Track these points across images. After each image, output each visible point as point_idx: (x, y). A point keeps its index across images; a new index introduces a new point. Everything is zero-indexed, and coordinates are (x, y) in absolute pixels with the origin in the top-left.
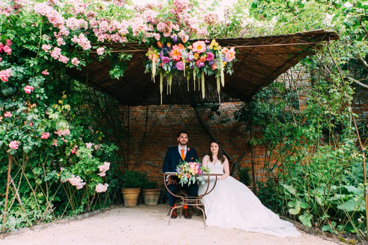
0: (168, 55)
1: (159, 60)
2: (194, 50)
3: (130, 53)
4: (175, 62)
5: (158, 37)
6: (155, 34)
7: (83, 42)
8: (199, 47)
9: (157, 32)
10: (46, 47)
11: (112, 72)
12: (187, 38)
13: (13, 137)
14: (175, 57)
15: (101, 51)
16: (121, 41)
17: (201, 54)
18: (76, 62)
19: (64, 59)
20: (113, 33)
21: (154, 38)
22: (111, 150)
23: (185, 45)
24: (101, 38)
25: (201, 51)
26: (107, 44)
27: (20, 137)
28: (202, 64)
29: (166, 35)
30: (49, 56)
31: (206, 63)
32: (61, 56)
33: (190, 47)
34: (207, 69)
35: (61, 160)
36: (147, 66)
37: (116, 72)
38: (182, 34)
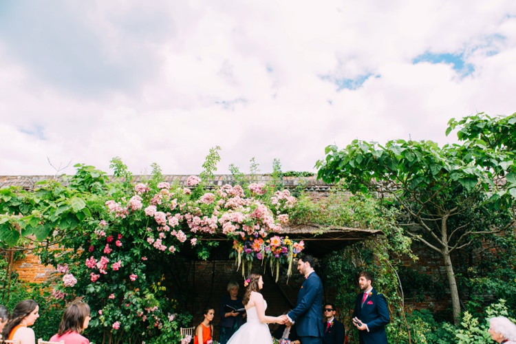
0: (250, 247)
1: (243, 252)
2: (272, 244)
3: (217, 241)
4: (256, 252)
5: (243, 234)
6: (241, 233)
7: (181, 236)
8: (276, 241)
9: (243, 231)
10: (151, 240)
11: (201, 254)
12: (266, 234)
13: (116, 318)
14: (256, 249)
15: (194, 241)
16: (211, 232)
17: (277, 248)
18: (172, 249)
19: (164, 248)
20: (205, 226)
21: (240, 235)
22: (189, 320)
23: (264, 239)
24: (194, 230)
25: (278, 245)
26: (199, 233)
27: (122, 319)
28: (278, 256)
29: (249, 234)
30: (152, 246)
31: (281, 254)
32: (162, 246)
33: (268, 241)
34: (282, 259)
35: (143, 334)
36: (233, 253)
37: (204, 255)
38: (262, 231)
